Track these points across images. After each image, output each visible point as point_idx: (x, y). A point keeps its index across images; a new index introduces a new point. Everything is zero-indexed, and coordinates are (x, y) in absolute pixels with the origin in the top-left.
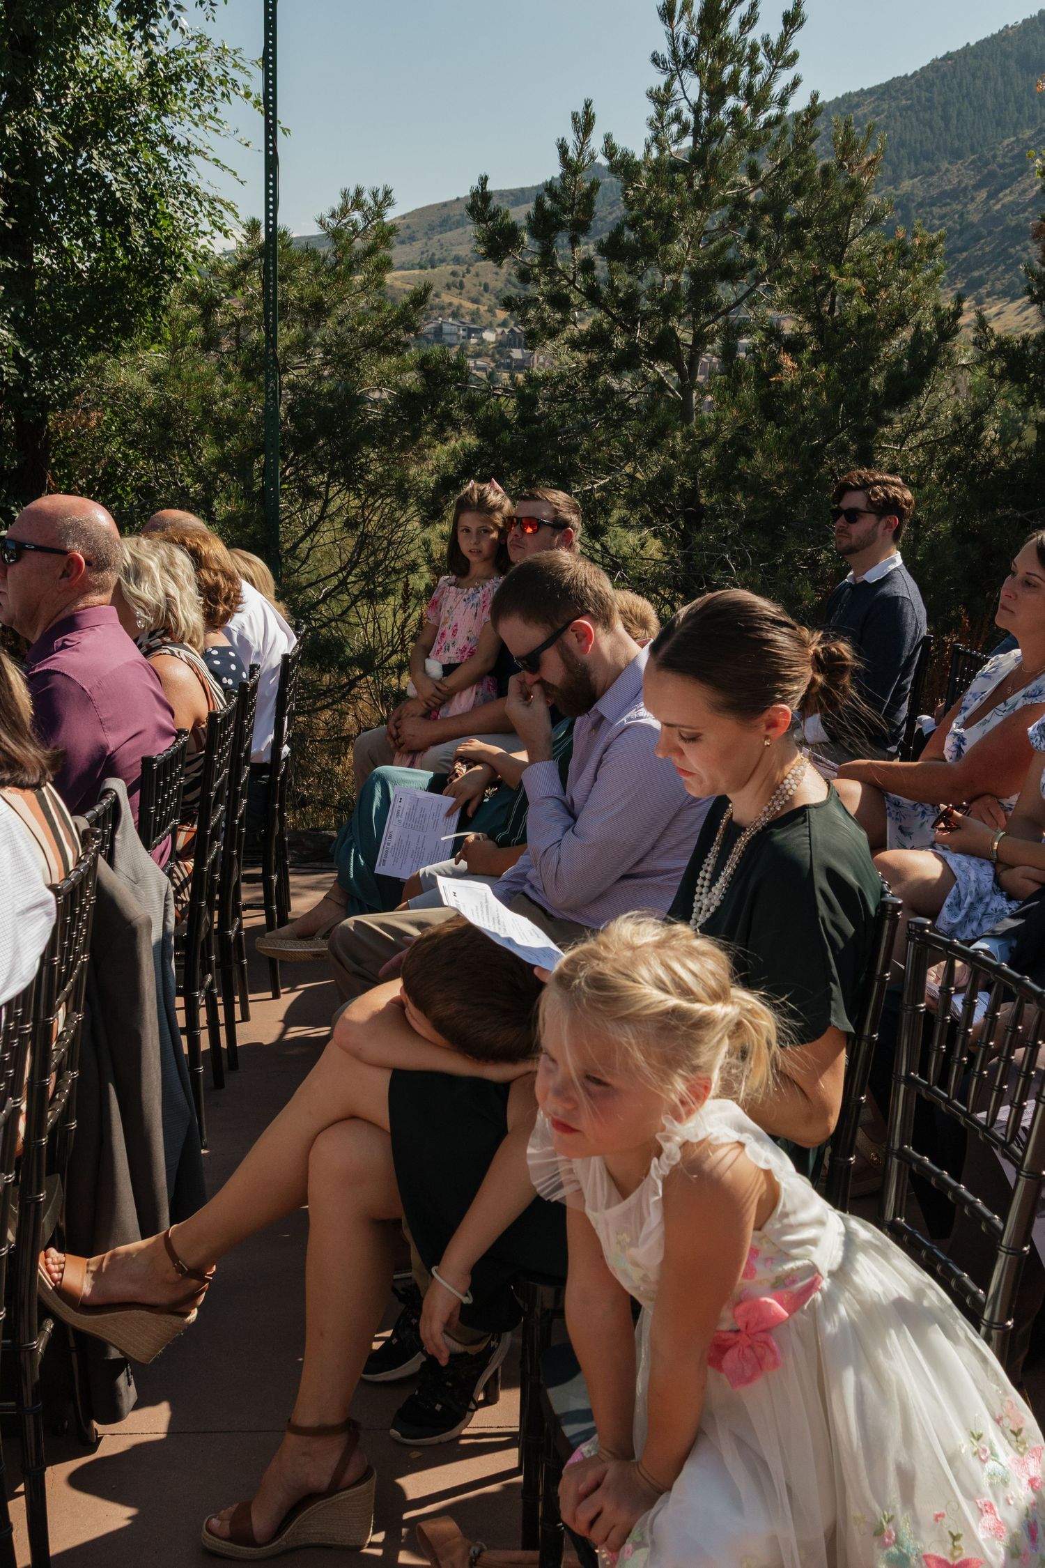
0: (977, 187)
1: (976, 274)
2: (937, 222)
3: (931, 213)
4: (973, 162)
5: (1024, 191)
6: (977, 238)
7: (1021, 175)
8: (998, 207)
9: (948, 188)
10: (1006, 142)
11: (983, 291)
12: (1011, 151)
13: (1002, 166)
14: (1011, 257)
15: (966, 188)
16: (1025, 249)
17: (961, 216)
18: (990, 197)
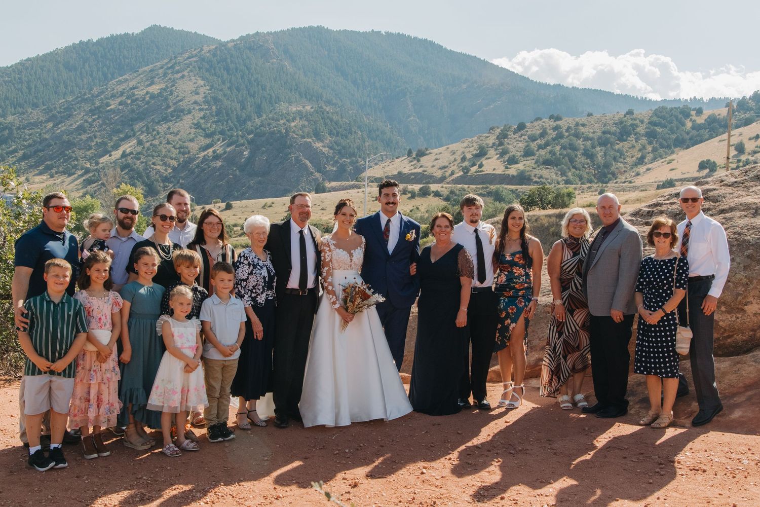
0: (48, 121)
1: (49, 163)
2: (27, 137)
3: (24, 132)
4: (44, 110)
5: (71, 125)
6: (49, 145)
7: (69, 117)
8: (59, 131)
9: (32, 121)
10: (60, 102)
11: (53, 171)
12: (63, 106)
13: (59, 113)
14: (67, 156)
15: (41, 122)
16: (73, 152)
17: (40, 134)
18: (54, 126)
